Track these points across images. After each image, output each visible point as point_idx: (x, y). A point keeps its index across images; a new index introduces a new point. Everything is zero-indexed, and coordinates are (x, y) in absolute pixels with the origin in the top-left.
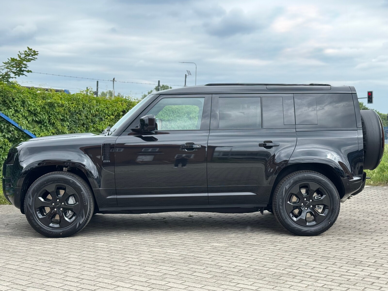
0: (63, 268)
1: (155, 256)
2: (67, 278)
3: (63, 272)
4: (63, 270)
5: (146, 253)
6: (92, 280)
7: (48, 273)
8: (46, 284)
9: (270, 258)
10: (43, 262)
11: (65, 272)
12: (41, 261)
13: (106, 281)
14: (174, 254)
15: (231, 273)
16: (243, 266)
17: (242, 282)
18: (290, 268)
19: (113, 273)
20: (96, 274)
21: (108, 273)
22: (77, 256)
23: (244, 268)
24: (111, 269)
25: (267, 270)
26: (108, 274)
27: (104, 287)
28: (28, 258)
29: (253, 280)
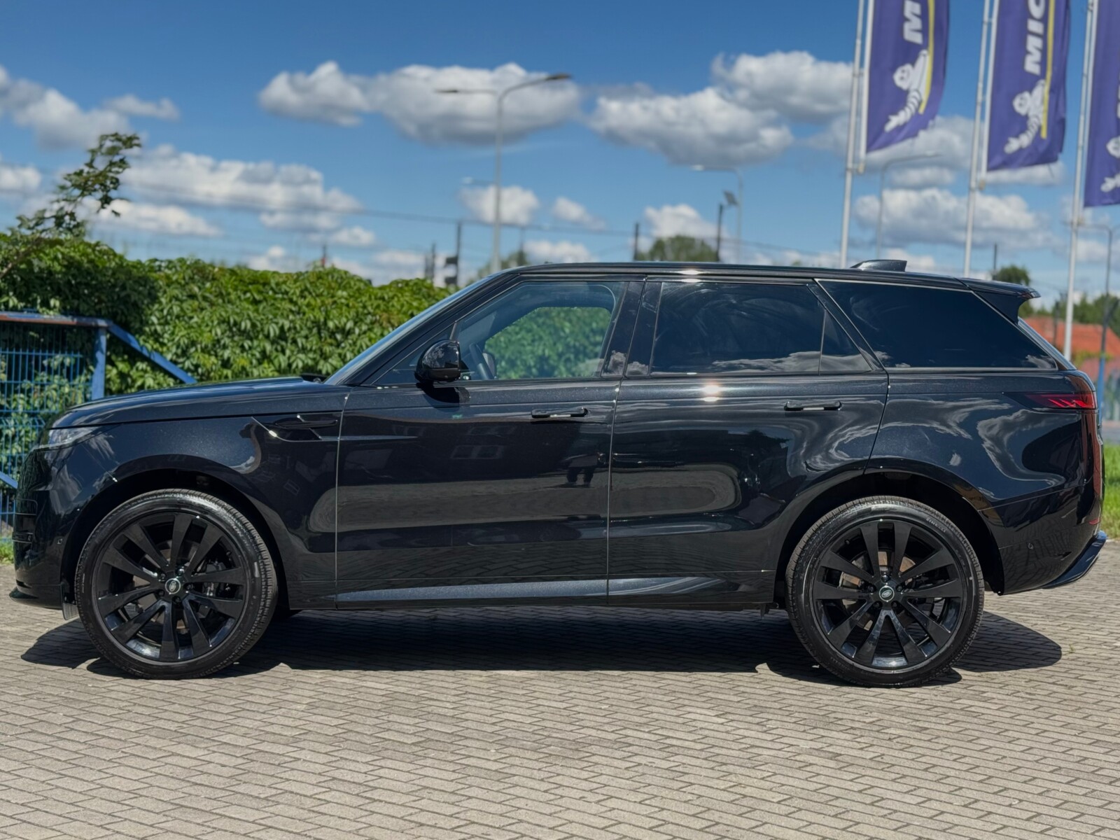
0: (75, 713)
1: (325, 693)
2: (69, 735)
3: (68, 721)
4: (72, 716)
5: (307, 687)
6: (123, 739)
7: (32, 721)
8: (8, 744)
9: (612, 705)
10: (38, 699)
11: (73, 721)
12: (35, 697)
13: (153, 742)
14: (375, 692)
15: (476, 735)
16: (521, 720)
17: (481, 753)
18: (637, 728)
19: (185, 726)
20: (142, 727)
21: (174, 727)
22: (131, 689)
23: (520, 724)
24: (187, 718)
25: (571, 731)
26: (172, 728)
27: (140, 754)
28: (11, 690)
29: (512, 751)
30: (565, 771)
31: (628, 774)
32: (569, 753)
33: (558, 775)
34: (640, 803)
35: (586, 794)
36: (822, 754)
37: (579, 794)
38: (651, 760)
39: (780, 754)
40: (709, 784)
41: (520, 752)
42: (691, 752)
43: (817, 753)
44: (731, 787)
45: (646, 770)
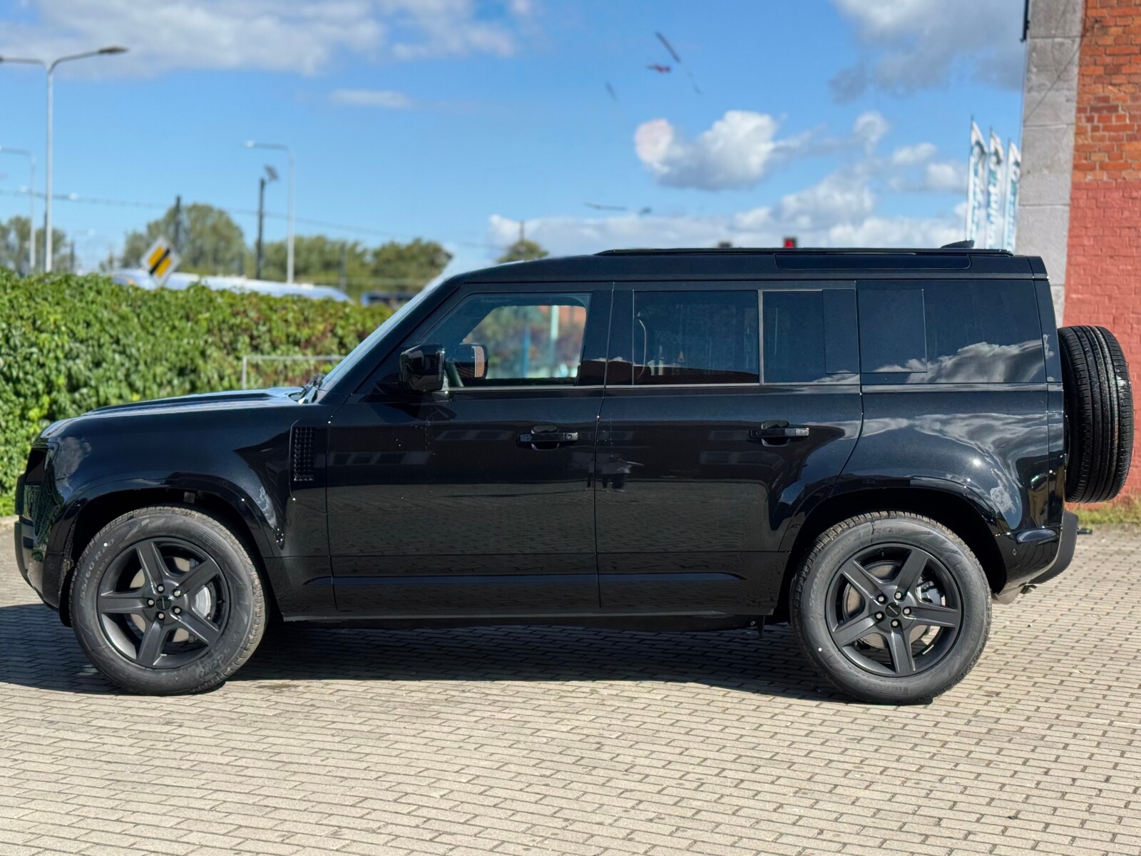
13: (32, 731)
17: (343, 719)
19: (47, 715)
21: (37, 716)
29: (369, 715)
30: (427, 728)
31: (481, 726)
32: (418, 714)
33: (424, 731)
34: (510, 747)
35: (462, 744)
36: (622, 699)
37: (456, 745)
38: (489, 714)
39: (587, 700)
40: (551, 728)
41: (375, 716)
42: (516, 705)
43: (616, 698)
44: (572, 729)
45: (493, 722)
